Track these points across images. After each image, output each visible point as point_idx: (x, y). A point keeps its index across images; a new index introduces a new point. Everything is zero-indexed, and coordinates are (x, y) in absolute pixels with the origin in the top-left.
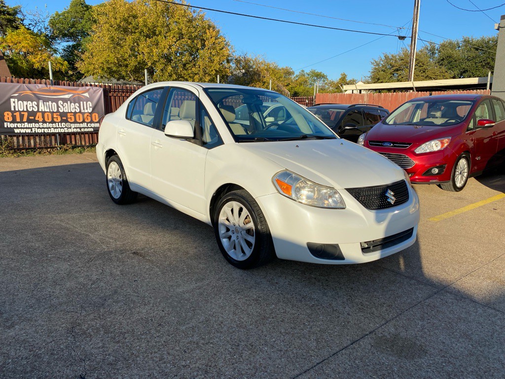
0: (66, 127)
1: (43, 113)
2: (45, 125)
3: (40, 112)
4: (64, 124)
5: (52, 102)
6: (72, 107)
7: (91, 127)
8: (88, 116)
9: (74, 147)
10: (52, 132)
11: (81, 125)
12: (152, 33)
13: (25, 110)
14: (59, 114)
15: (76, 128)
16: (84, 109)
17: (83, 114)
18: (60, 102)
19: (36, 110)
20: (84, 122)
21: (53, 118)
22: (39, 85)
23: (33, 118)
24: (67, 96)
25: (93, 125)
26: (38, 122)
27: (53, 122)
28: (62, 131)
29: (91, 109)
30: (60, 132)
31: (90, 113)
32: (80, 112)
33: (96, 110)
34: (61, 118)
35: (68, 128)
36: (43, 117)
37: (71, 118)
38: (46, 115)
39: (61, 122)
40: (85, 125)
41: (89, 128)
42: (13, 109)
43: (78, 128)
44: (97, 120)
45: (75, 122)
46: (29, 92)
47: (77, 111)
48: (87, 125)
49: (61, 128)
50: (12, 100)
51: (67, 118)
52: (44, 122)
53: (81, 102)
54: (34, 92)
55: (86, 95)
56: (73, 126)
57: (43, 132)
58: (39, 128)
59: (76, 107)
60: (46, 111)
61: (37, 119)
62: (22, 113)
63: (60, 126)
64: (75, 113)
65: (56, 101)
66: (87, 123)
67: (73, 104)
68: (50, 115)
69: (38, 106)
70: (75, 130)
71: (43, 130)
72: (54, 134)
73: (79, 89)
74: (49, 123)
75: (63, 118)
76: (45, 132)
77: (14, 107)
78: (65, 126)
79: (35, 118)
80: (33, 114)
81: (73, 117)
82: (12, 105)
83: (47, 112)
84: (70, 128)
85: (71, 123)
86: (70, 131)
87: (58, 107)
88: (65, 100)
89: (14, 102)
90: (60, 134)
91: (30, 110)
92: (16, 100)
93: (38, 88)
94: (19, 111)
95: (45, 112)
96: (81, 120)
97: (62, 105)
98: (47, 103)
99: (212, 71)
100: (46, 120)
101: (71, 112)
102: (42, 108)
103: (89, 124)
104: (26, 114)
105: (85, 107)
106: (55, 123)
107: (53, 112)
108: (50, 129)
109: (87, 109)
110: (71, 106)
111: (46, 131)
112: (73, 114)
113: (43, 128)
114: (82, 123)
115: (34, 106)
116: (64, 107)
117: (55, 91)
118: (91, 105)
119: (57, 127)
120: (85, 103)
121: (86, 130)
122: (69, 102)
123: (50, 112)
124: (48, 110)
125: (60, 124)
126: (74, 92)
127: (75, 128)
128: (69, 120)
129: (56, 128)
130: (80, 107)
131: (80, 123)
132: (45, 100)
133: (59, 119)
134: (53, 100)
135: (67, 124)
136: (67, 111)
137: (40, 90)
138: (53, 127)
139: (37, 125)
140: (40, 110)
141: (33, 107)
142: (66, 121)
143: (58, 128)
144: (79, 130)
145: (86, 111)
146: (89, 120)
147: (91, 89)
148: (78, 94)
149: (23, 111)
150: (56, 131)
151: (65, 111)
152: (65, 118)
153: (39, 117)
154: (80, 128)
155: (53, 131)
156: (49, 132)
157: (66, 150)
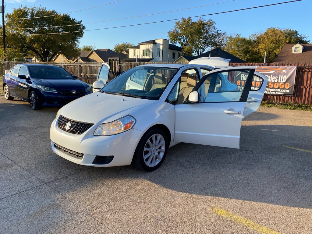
0: (267, 91)
3: (254, 81)
6: (273, 79)
7: (283, 92)
8: (282, 84)
9: (269, 103)
11: (277, 90)
15: (273, 92)
16: (280, 80)
17: (279, 83)
20: (279, 88)
22: (257, 66)
24: (272, 72)
25: (284, 91)
26: (252, 86)
29: (285, 80)
31: (284, 83)
32: (278, 82)
33: (289, 81)
36: (255, 84)
37: (271, 85)
38: (257, 83)
40: (279, 90)
41: (281, 92)
42: (241, 79)
44: (288, 88)
45: (273, 88)
47: (275, 81)
48: (281, 90)
50: (242, 75)
53: (280, 76)
55: (284, 71)
56: (271, 90)
59: (276, 79)
64: (274, 82)
66: (281, 89)
70: (272, 93)
73: (279, 67)
77: (242, 78)
81: (272, 85)
82: (242, 77)
83: (258, 81)
84: (269, 91)
85: (270, 88)
86: (268, 93)
88: (269, 75)
89: (243, 76)
92: (244, 74)
94: (244, 80)
95: (257, 81)
96: (277, 87)
97: (267, 77)
100: (257, 86)
101: (272, 82)
103: (282, 90)
105: (282, 79)
109: (283, 80)
110: (273, 78)
112: (273, 83)
114: (277, 89)
116: (268, 79)
117: (264, 69)
118: (286, 78)
120: (282, 76)
121: (279, 93)
122: (272, 76)
124: (258, 80)
126: (276, 70)
127: (272, 91)
128: (270, 86)
130: (278, 79)
135: (268, 89)
136: (269, 81)
142: (268, 87)
144: (274, 93)
145: (282, 81)
146: (283, 87)
147: (288, 68)
148: (279, 71)
152: (267, 85)
153: (253, 84)
154: (275, 92)
157: (264, 104)
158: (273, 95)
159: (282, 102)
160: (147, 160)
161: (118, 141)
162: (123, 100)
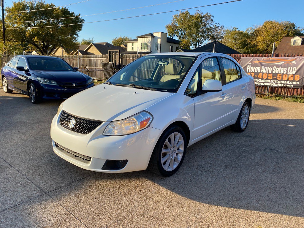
0: (274, 83)
1: (263, 73)
2: (262, 81)
4: (274, 81)
5: (269, 68)
6: (282, 70)
7: (292, 84)
8: (291, 76)
9: (276, 96)
10: (265, 85)
11: (286, 82)
13: (254, 71)
14: (272, 74)
15: (281, 84)
16: (290, 72)
17: (288, 75)
18: (275, 67)
19: (259, 72)
20: (288, 80)
21: (268, 76)
22: (264, 58)
23: (256, 76)
24: (280, 64)
25: (294, 83)
26: (259, 79)
27: (267, 79)
28: (272, 85)
29: (295, 72)
30: (270, 85)
31: (294, 75)
32: (287, 73)
33: (299, 73)
34: (273, 77)
35: (276, 83)
36: (262, 76)
37: (279, 77)
38: (264, 75)
39: (272, 79)
40: (288, 82)
41: (290, 84)
42: (247, 71)
43: (283, 84)
44: (298, 80)
45: (282, 80)
46: (257, 62)
47: (284, 73)
48: (290, 83)
49: (271, 83)
50: (248, 66)
51: (277, 77)
52: (262, 79)
53: (289, 67)
54: (260, 62)
55: (294, 62)
56: (279, 82)
57: (260, 84)
58: (259, 82)
59: (285, 70)
61: (258, 77)
62: (252, 73)
63: (271, 82)
64: (283, 74)
65: (272, 66)
66: (290, 81)
67: (283, 68)
68: (267, 75)
69: (261, 69)
70: (280, 85)
71: (260, 83)
72: (267, 86)
73: (289, 58)
74: (265, 79)
75: (274, 77)
76: (261, 84)
77: (249, 70)
78: (274, 82)
79: (258, 76)
80: (257, 74)
81: (281, 77)
82: (248, 68)
83: (265, 73)
84: (277, 83)
85: (279, 80)
86: (277, 85)
87: (273, 70)
88: (278, 66)
89: (249, 67)
91: (256, 72)
92: (250, 66)
93: (262, 59)
94: (250, 72)
95: (264, 73)
96: (286, 79)
97: (276, 69)
98: (267, 68)
100: (264, 78)
101: (280, 74)
103: (291, 82)
104: (253, 74)
105: (291, 71)
106: (269, 79)
107: (269, 73)
108: (264, 83)
109: (292, 72)
111: (262, 84)
112: (281, 75)
113: (261, 82)
114: (286, 81)
115: (259, 69)
116: (276, 70)
117: (272, 61)
118: (295, 69)
120: (292, 68)
121: (288, 86)
122: (280, 67)
123: (267, 73)
124: (266, 72)
125: (271, 80)
126: (285, 61)
127: (280, 84)
128: (278, 78)
130: (287, 70)
131: (284, 81)
132: (266, 66)
133: (271, 78)
134: (270, 66)
135: (276, 81)
136: (278, 73)
137: (264, 60)
138: (266, 82)
139: (258, 80)
140: (262, 72)
141: (258, 70)
142: (276, 79)
143: (269, 83)
144: (282, 85)
145: (291, 73)
146: (292, 79)
147: (298, 58)
148: (288, 62)
149: (253, 72)
150: (268, 84)
151: (276, 73)
152: (275, 77)
153: (260, 76)
154: (284, 84)
155: (266, 84)
156: (264, 85)
157: (271, 97)
158: (282, 88)
159: (291, 94)
160: (164, 163)
161: (132, 142)
162: (136, 93)
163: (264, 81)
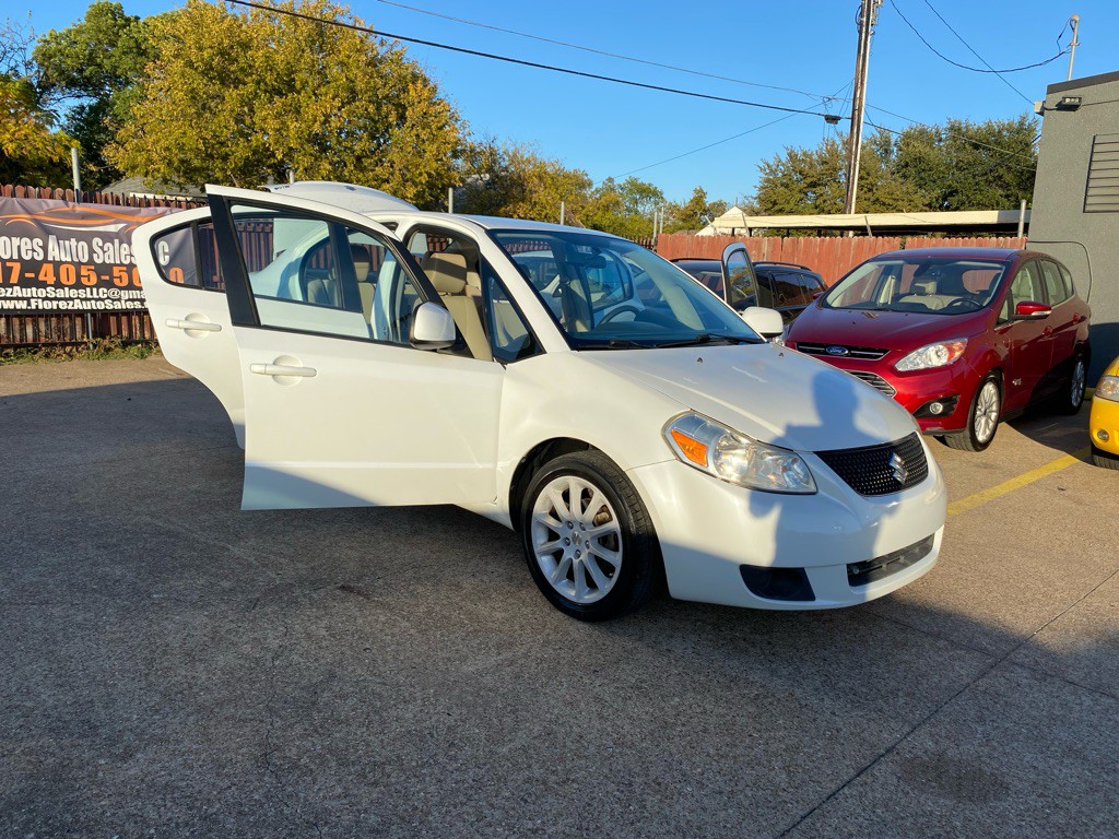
0: (108, 298)
1: (57, 264)
2: (60, 293)
3: (50, 262)
4: (105, 290)
5: (78, 241)
6: (123, 253)
9: (125, 344)
10: (76, 307)
12: (286, 86)
13: (15, 257)
14: (93, 268)
15: (133, 300)
18: (97, 241)
19: (40, 258)
21: (78, 276)
22: (50, 202)
23: (33, 275)
24: (113, 228)
26: (44, 285)
27: (78, 285)
28: (100, 306)
29: (167, 257)
30: (94, 308)
34: (99, 277)
35: (114, 300)
36: (57, 274)
37: (120, 277)
38: (63, 269)
39: (98, 286)
43: (137, 300)
45: (131, 287)
46: (24, 217)
49: (97, 300)
51: (112, 277)
52: (58, 285)
54: (38, 217)
56: (125, 295)
57: (55, 307)
58: (46, 298)
60: (63, 260)
61: (41, 278)
62: (8, 264)
63: (95, 296)
65: (87, 238)
67: (125, 245)
68: (72, 269)
69: (45, 248)
70: (130, 305)
71: (55, 303)
72: (81, 314)
73: (140, 211)
74: (71, 287)
75: (103, 277)
76: (61, 307)
78: (105, 296)
79: (37, 275)
80: (33, 266)
81: (125, 276)
83: (66, 262)
84: (119, 300)
85: (121, 288)
86: (118, 306)
87: (91, 251)
88: (107, 237)
90: (93, 312)
91: (27, 257)
93: (46, 208)
95: (61, 263)
97: (102, 248)
98: (67, 243)
99: (421, 174)
100: (63, 280)
101: (122, 265)
102: (55, 253)
104: (17, 267)
106: (84, 287)
107: (80, 263)
108: (71, 303)
110: (122, 250)
111: (63, 305)
112: (125, 269)
113: (56, 299)
115: (36, 248)
116: (104, 252)
117: (85, 216)
118: (167, 250)
119: (89, 296)
122: (116, 241)
123: (72, 263)
124: (69, 259)
125: (95, 290)
126: (129, 219)
127: (129, 300)
128: (117, 282)
129: (86, 299)
132: (62, 236)
133: (94, 280)
134: (80, 237)
135: (112, 290)
136: (112, 262)
137: (50, 213)
138: (78, 298)
139: (42, 292)
140: (50, 258)
141: (33, 250)
142: (110, 285)
143: (90, 300)
144: (138, 305)
149: (11, 260)
150: (87, 306)
151: (107, 262)
152: (107, 278)
153: (47, 274)
155: (78, 305)
156: (70, 307)
157: (108, 350)
163: (67, 293)
